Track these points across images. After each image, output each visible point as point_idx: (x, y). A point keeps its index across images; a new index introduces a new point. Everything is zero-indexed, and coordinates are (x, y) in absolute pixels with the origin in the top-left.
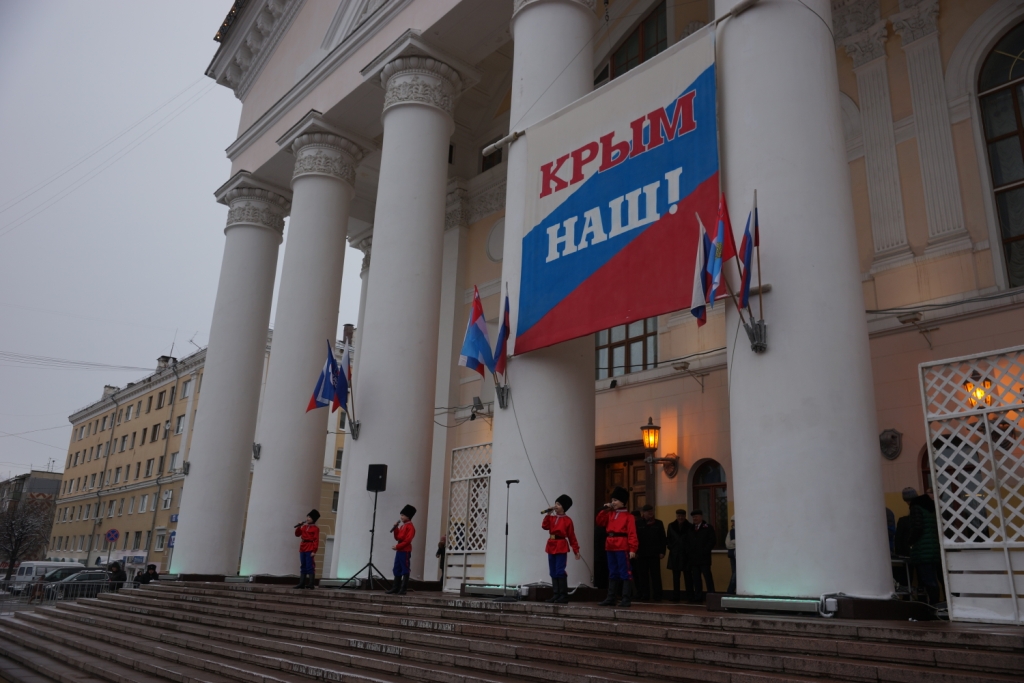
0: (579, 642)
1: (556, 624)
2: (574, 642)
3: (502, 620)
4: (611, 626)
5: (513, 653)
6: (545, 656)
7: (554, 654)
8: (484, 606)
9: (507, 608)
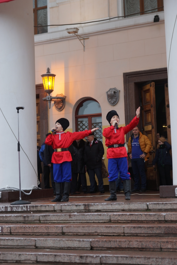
0: (143, 231)
1: (100, 218)
2: (138, 231)
3: (42, 219)
4: (160, 215)
5: (88, 245)
6: (124, 245)
7: (135, 243)
8: (9, 209)
9: (35, 209)
